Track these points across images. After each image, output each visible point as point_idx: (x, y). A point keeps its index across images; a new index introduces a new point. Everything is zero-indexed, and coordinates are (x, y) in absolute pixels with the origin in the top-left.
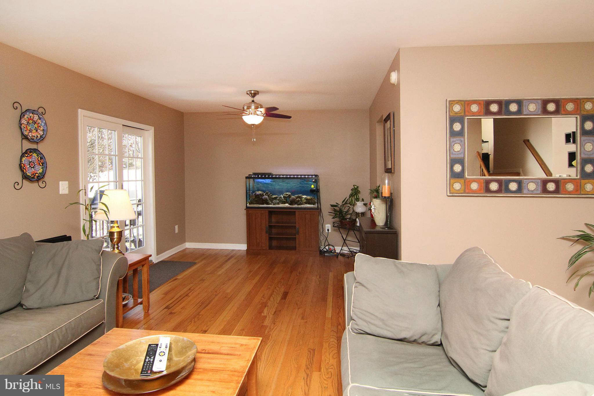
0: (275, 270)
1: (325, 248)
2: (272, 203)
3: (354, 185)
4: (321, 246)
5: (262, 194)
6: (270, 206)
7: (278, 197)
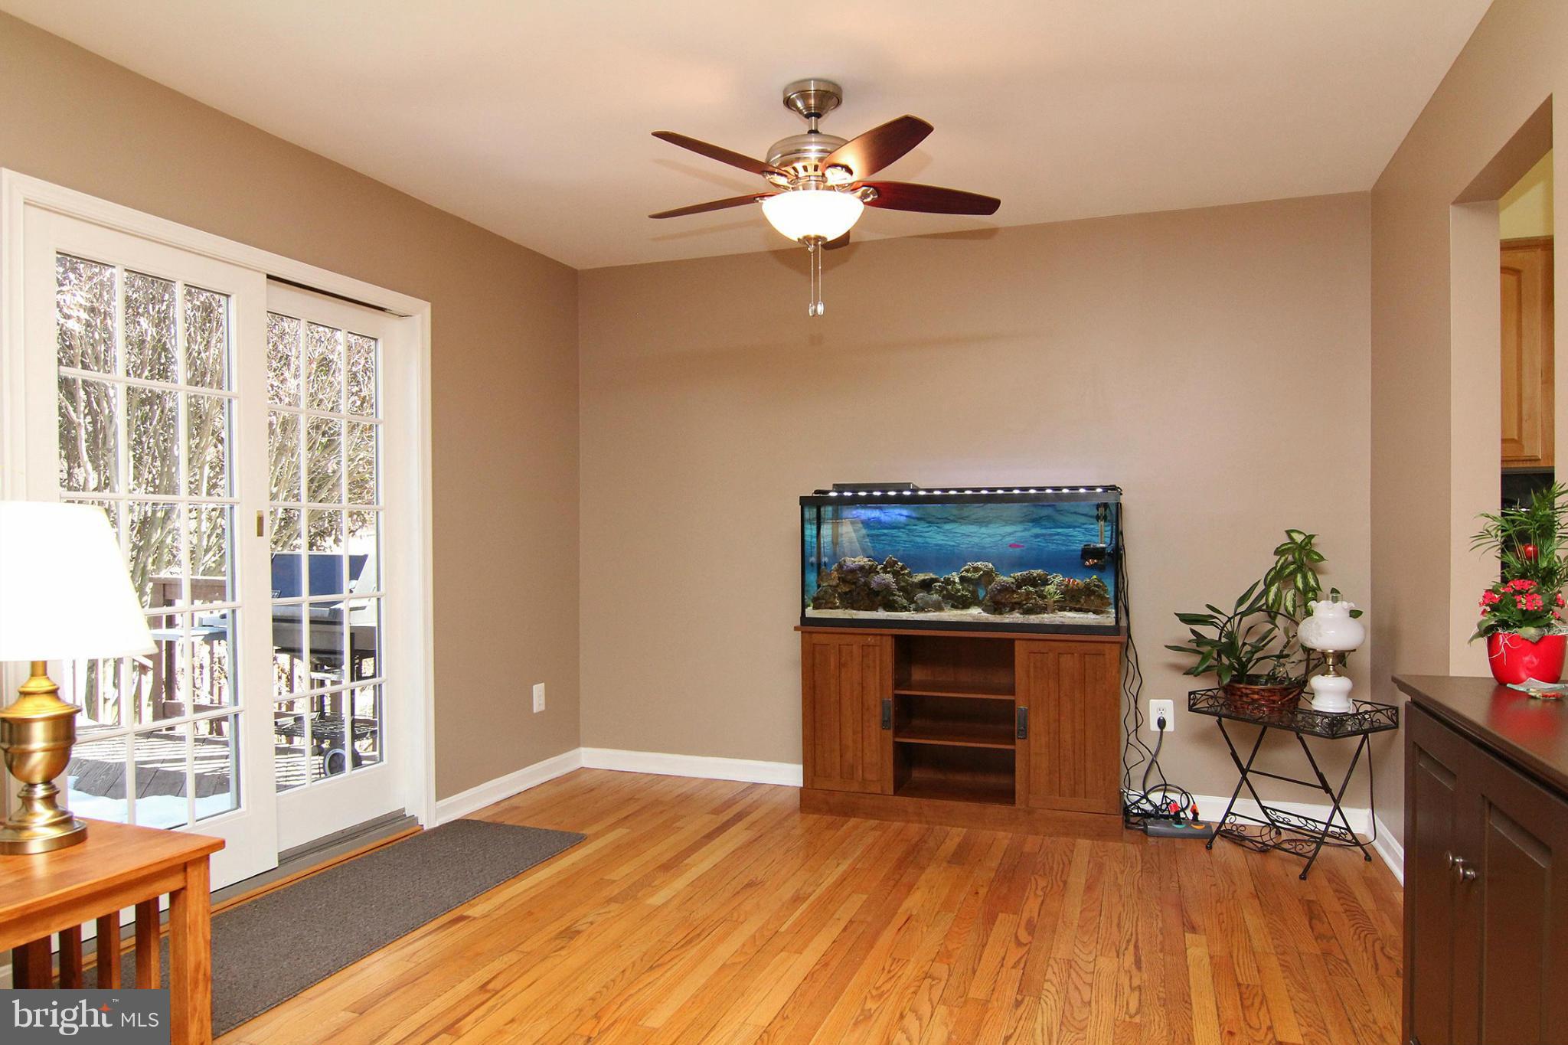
0: (914, 902)
1: (1145, 797)
2: (913, 606)
3: (1288, 532)
4: (1129, 789)
5: (871, 566)
6: (904, 615)
7: (936, 580)
